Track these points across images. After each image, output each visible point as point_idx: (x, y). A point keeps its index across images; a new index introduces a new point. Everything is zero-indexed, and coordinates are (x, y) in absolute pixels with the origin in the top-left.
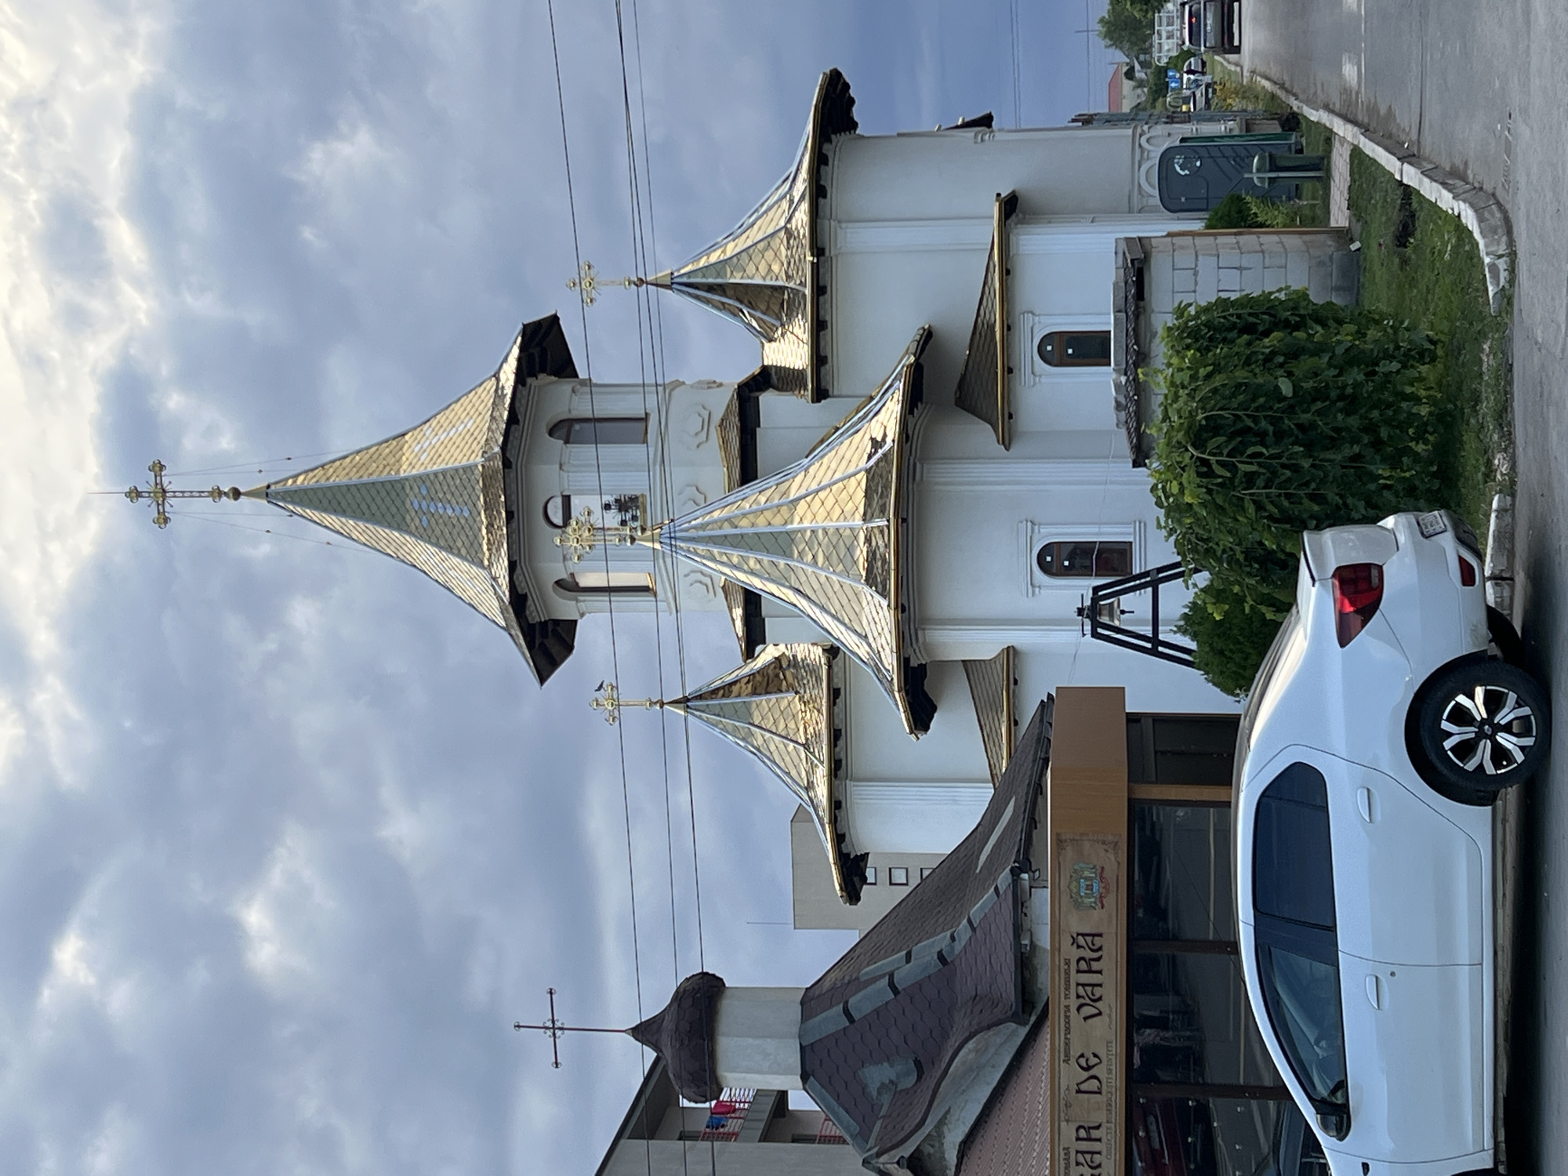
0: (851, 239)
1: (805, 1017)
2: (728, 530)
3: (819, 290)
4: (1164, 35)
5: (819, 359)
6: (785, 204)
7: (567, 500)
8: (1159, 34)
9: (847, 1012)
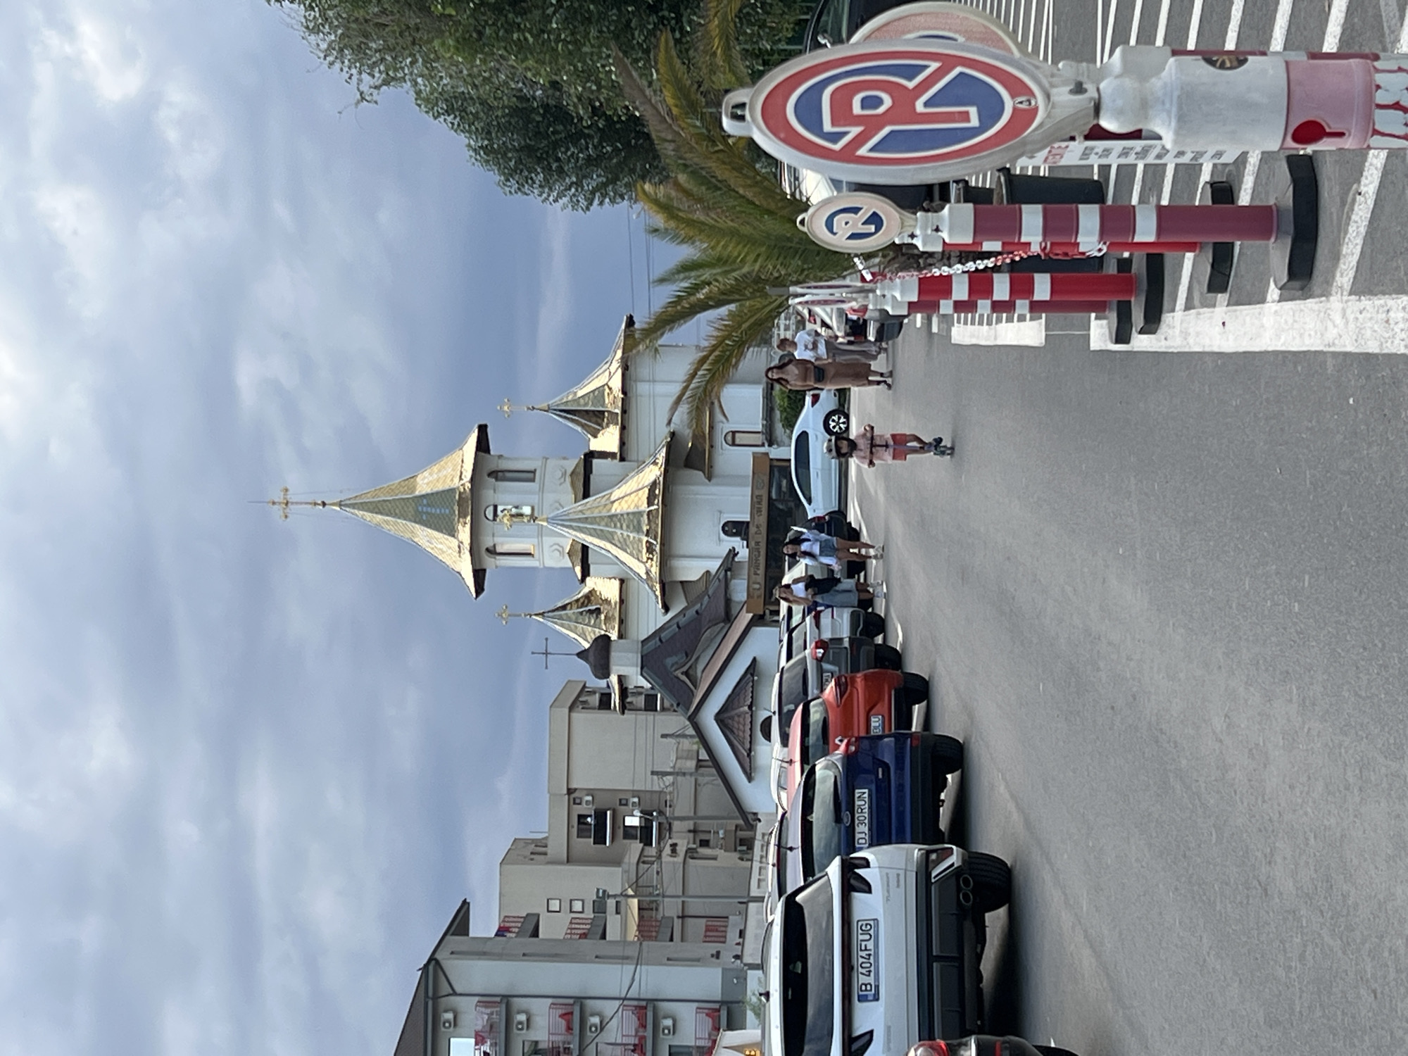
0: (642, 388)
1: (643, 646)
2: (581, 516)
3: (624, 411)
4: (782, 327)
5: (622, 443)
6: (607, 373)
7: (495, 507)
8: (778, 326)
9: (660, 640)
